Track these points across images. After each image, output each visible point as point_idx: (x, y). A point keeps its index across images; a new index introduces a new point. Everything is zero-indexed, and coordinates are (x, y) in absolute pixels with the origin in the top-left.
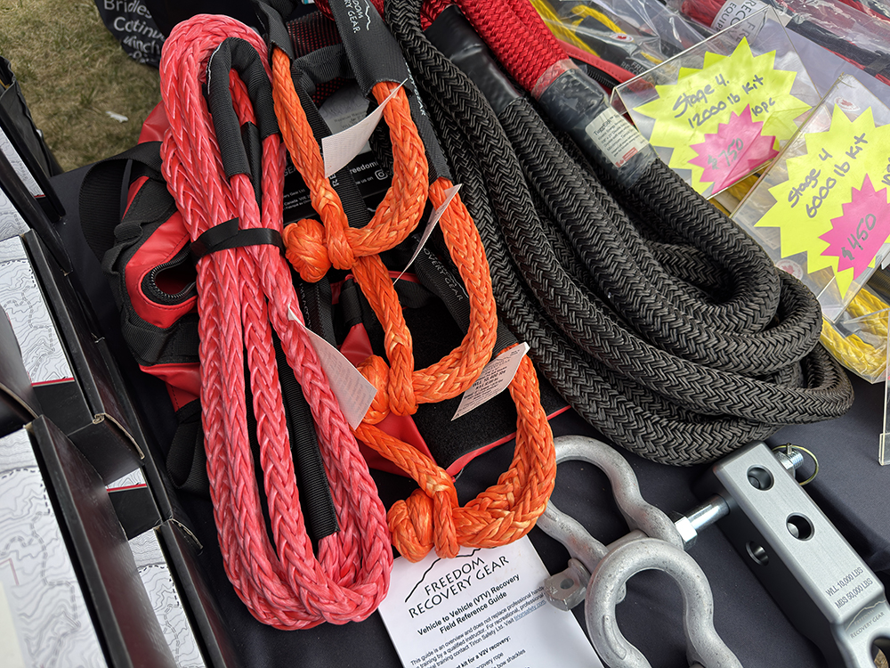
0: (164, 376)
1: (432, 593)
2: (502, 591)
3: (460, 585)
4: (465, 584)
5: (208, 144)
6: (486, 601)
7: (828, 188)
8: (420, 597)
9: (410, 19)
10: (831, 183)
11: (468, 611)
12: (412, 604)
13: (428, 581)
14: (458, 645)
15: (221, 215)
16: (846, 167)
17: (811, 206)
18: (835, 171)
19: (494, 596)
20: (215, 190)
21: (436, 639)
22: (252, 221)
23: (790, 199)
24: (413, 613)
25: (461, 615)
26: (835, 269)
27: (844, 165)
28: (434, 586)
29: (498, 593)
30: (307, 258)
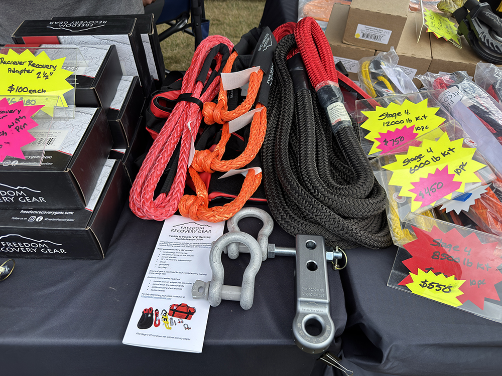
0: (151, 133)
1: (182, 229)
2: (202, 238)
3: (192, 231)
4: (194, 232)
5: (197, 71)
6: (196, 238)
7: (425, 164)
8: (178, 228)
9: (281, 53)
10: (427, 163)
11: (187, 238)
12: (174, 228)
13: (184, 226)
14: (177, 245)
15: (189, 91)
16: (438, 159)
17: (413, 168)
18: (432, 159)
19: (198, 239)
20: (192, 84)
21: (173, 240)
22: (196, 95)
23: (404, 162)
24: (172, 230)
25: (184, 238)
26: (413, 199)
27: (437, 158)
28: (185, 228)
29: (200, 238)
30: (205, 113)
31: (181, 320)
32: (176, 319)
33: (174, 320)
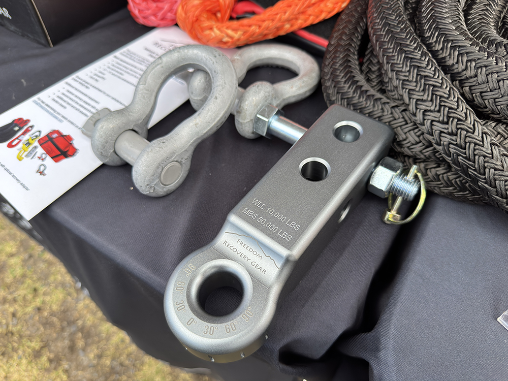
31: (44, 156)
32: (40, 151)
33: (37, 150)
